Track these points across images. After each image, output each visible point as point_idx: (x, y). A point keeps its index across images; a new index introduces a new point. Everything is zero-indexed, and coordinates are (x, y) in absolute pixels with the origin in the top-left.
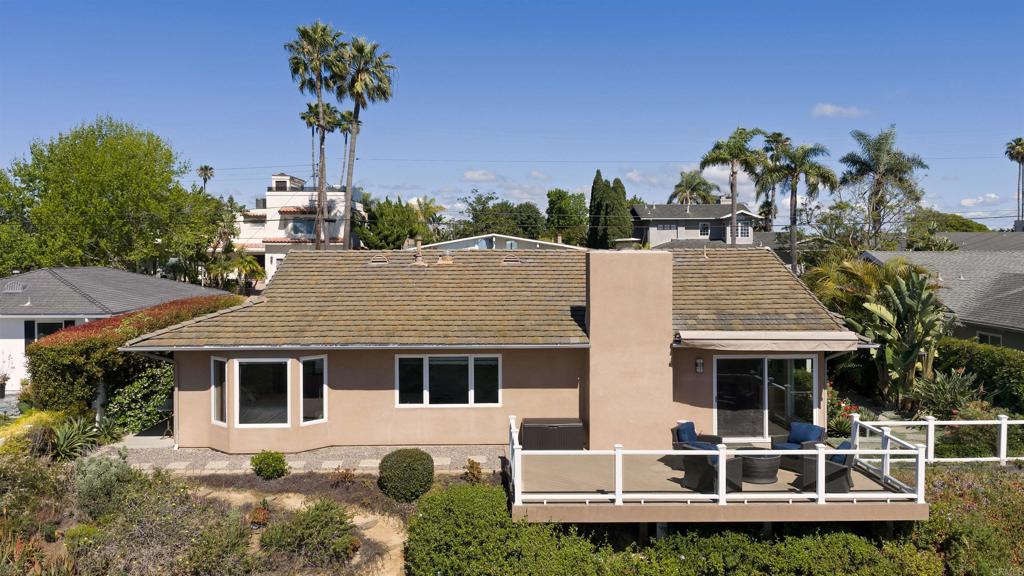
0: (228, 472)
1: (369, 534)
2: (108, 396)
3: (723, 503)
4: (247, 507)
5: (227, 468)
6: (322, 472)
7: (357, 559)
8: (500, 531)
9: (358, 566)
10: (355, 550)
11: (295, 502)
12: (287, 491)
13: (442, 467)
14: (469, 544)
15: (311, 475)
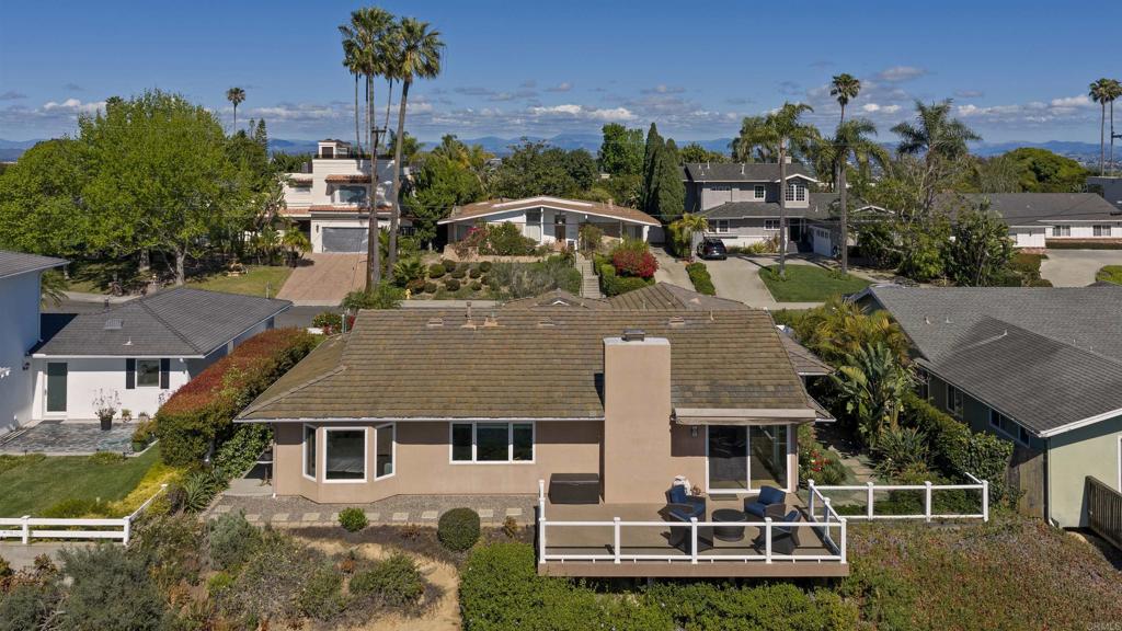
0: (320, 524)
1: (431, 579)
2: (216, 449)
3: (695, 560)
4: (338, 557)
5: (319, 520)
6: (394, 524)
7: (422, 600)
8: (528, 584)
9: (423, 606)
10: (421, 593)
11: (374, 552)
12: (368, 542)
13: (487, 520)
14: (505, 594)
15: (385, 528)
